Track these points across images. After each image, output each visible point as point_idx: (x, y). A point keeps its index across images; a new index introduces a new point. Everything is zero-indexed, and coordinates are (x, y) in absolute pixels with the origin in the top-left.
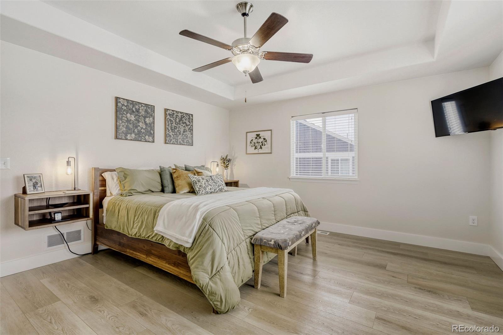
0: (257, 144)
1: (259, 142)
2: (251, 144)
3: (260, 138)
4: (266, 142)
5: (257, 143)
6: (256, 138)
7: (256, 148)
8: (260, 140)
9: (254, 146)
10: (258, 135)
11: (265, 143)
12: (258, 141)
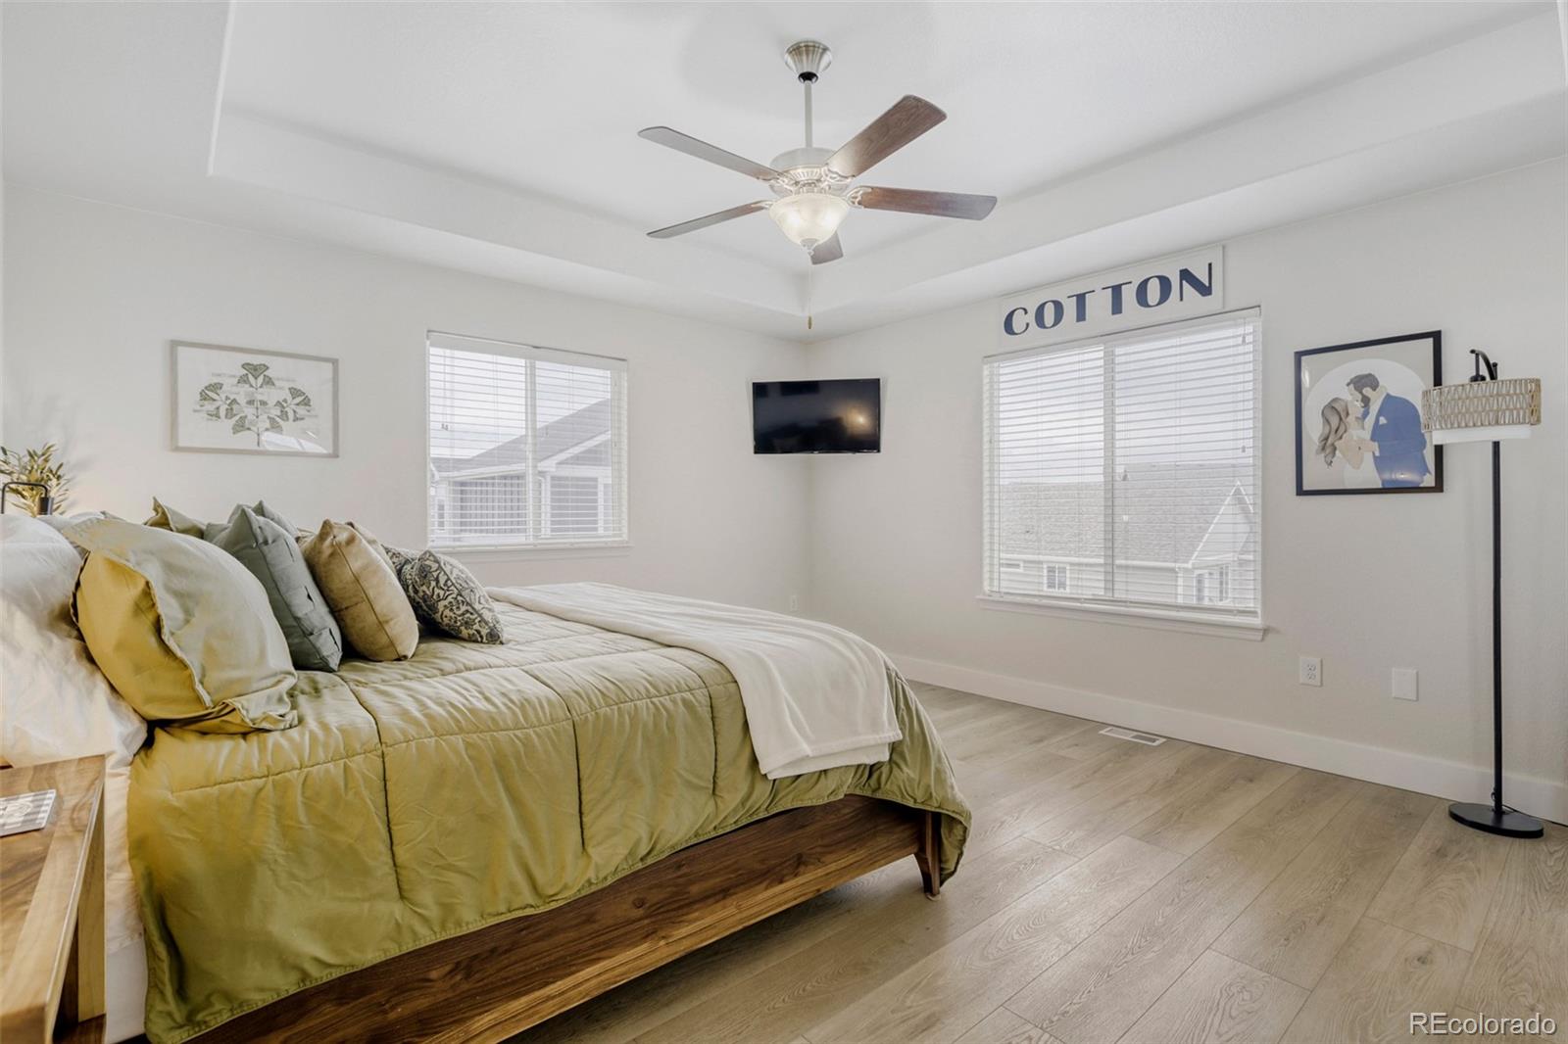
0: (249, 411)
1: (263, 403)
2: (210, 407)
3: (269, 381)
4: (306, 404)
5: (251, 402)
6: (243, 380)
7: (241, 426)
8: (271, 395)
9: (230, 413)
10: (255, 370)
11: (301, 411)
12: (259, 397)
